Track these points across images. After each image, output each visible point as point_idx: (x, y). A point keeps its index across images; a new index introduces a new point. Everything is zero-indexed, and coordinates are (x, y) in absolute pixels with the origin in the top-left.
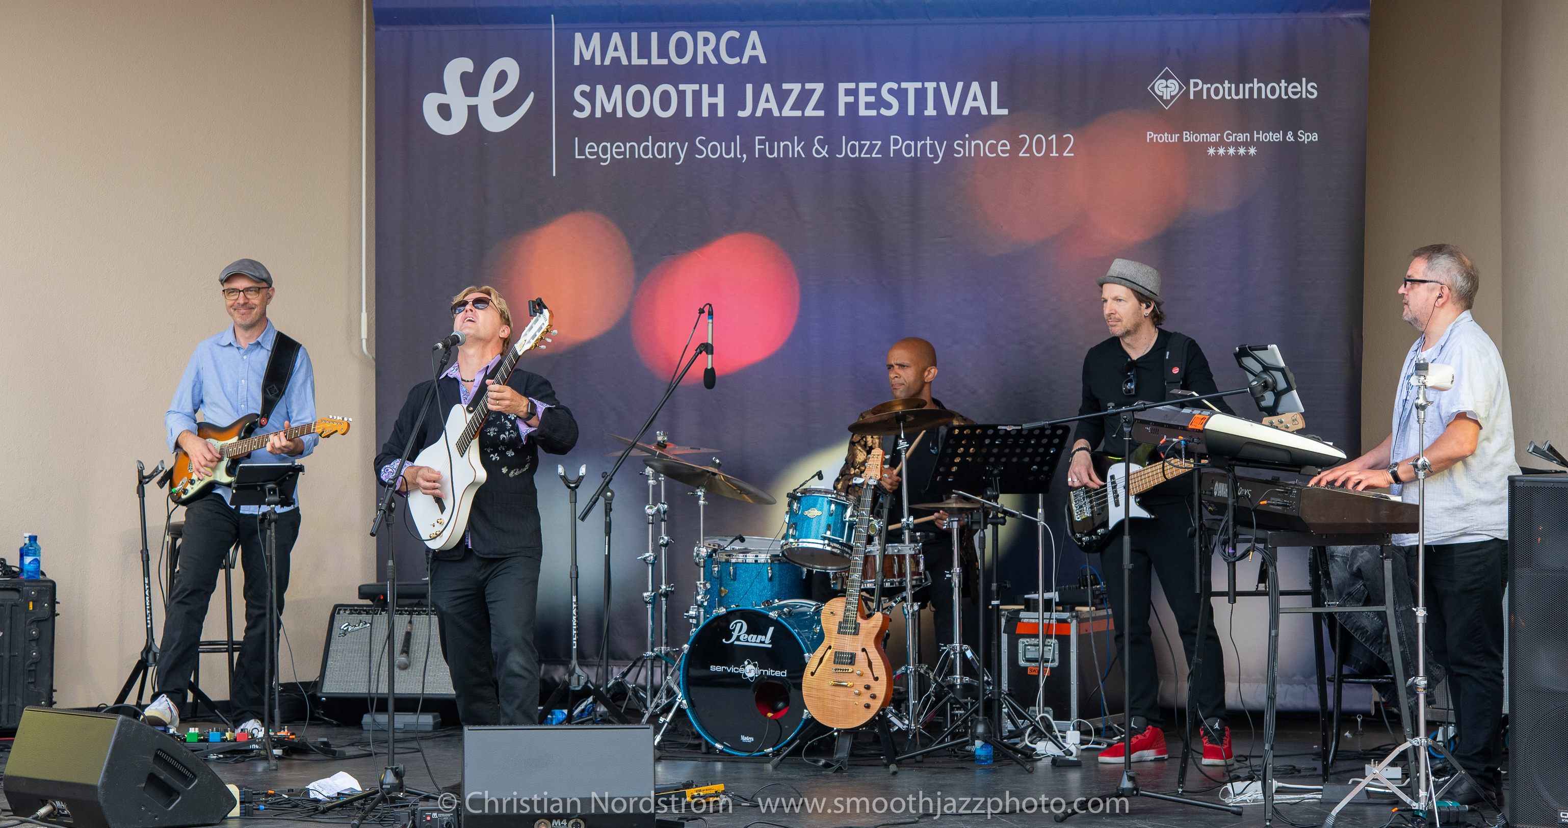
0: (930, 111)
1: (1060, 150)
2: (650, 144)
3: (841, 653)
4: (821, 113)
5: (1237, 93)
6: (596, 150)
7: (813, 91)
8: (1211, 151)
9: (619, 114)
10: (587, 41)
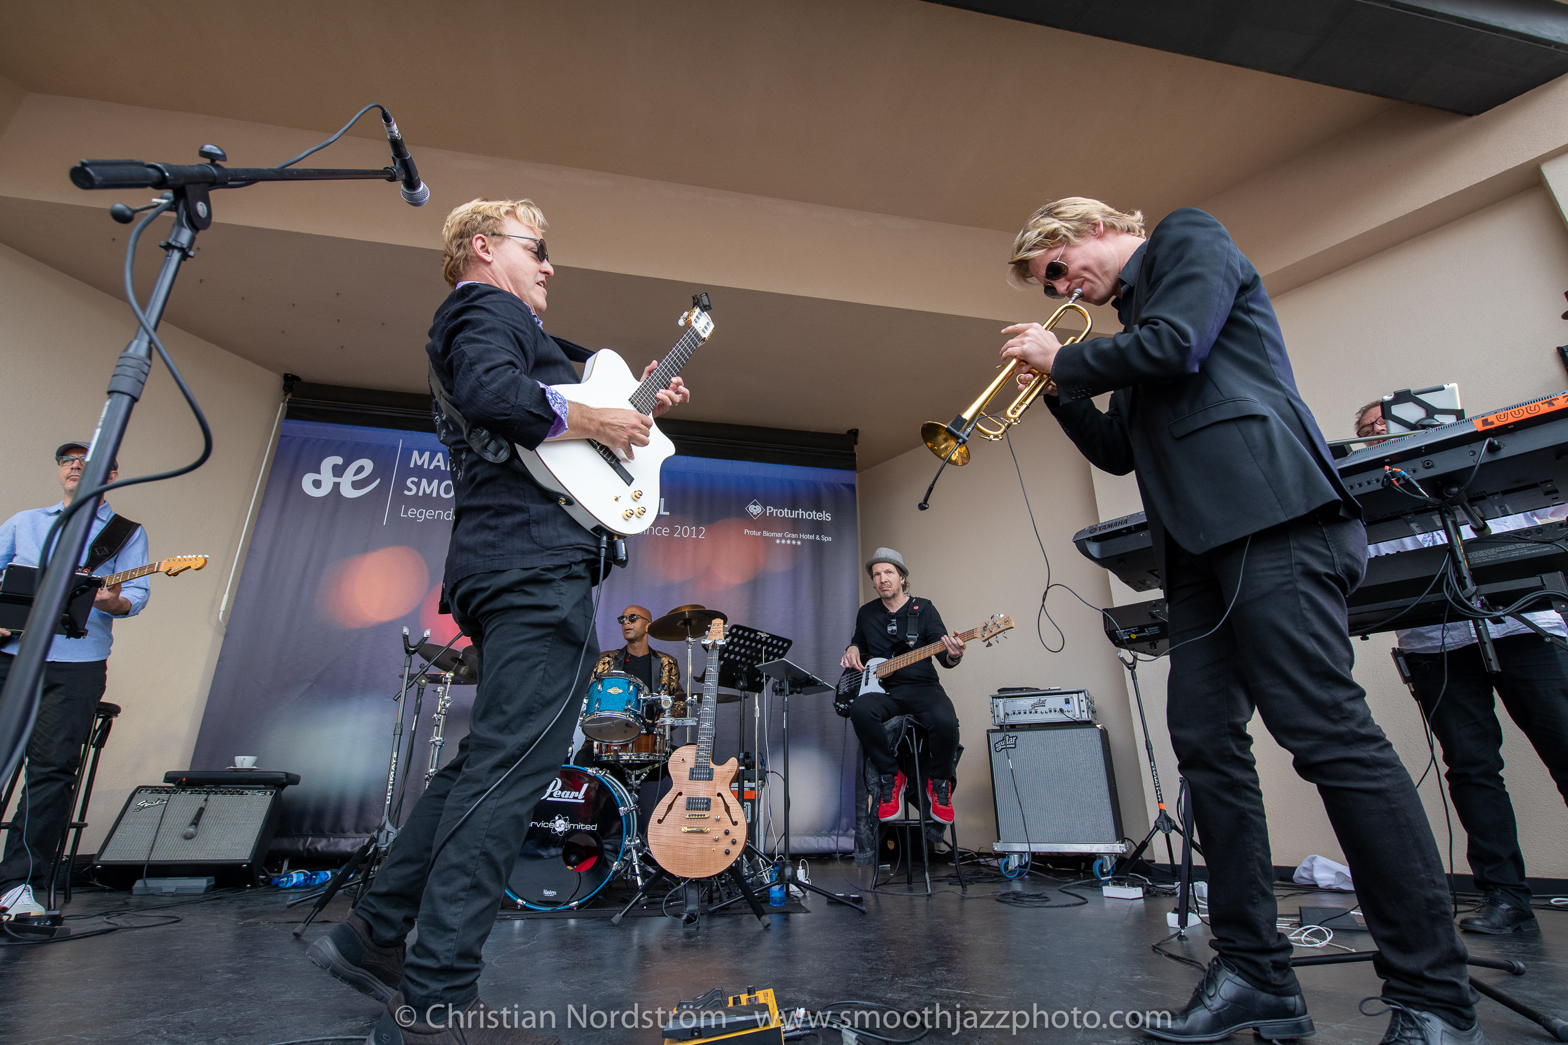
1: (697, 534)
3: (696, 799)
5: (791, 515)
6: (415, 513)
8: (778, 541)
9: (434, 495)
10: (421, 455)
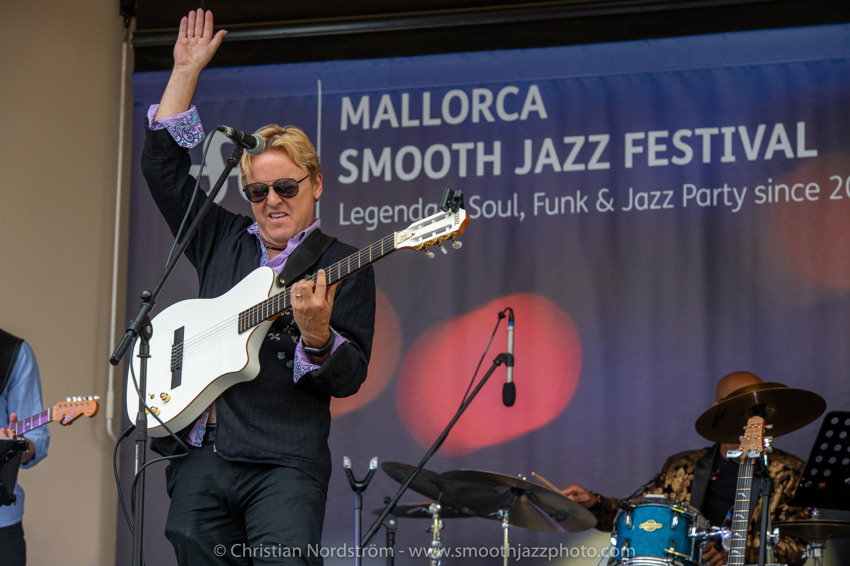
0: (728, 157)
2: (420, 206)
4: (606, 166)
6: (362, 215)
7: (597, 144)
9: (388, 177)
10: (355, 105)
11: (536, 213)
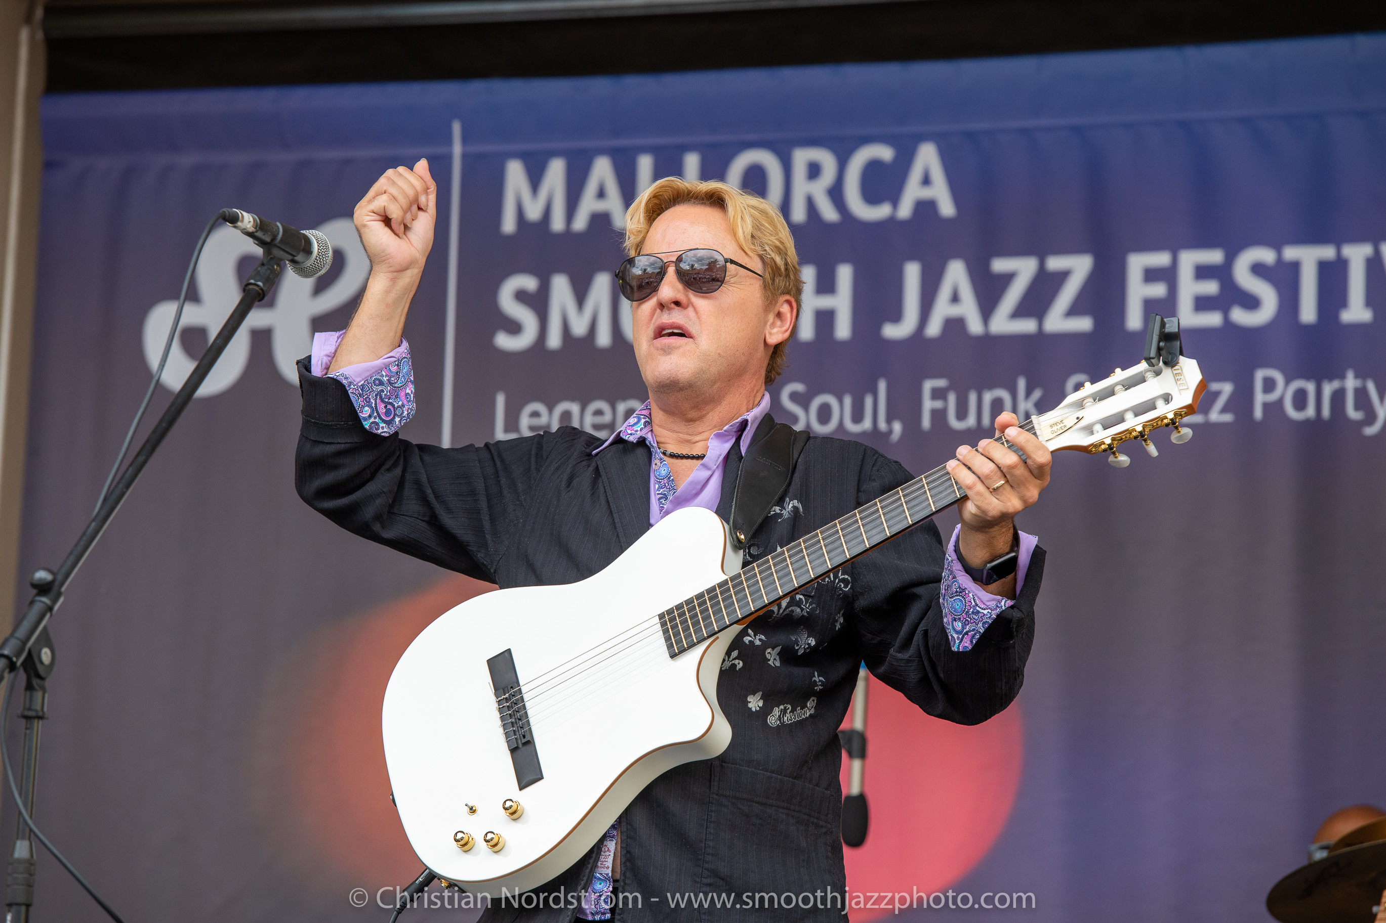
0: (1357, 312)
6: (545, 419)
7: (1065, 274)
9: (604, 339)
10: (535, 178)
11: (926, 423)
